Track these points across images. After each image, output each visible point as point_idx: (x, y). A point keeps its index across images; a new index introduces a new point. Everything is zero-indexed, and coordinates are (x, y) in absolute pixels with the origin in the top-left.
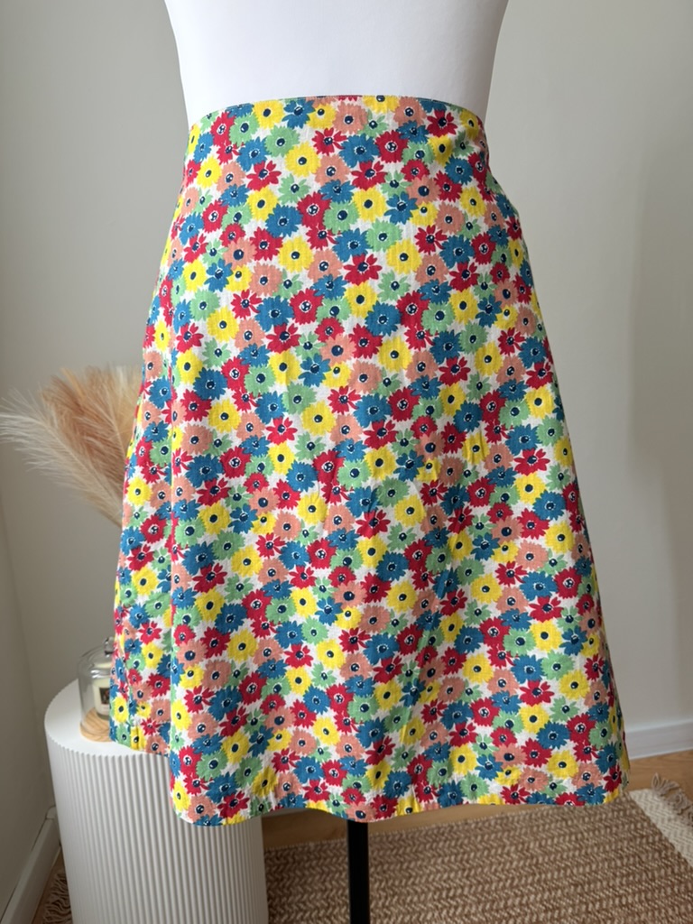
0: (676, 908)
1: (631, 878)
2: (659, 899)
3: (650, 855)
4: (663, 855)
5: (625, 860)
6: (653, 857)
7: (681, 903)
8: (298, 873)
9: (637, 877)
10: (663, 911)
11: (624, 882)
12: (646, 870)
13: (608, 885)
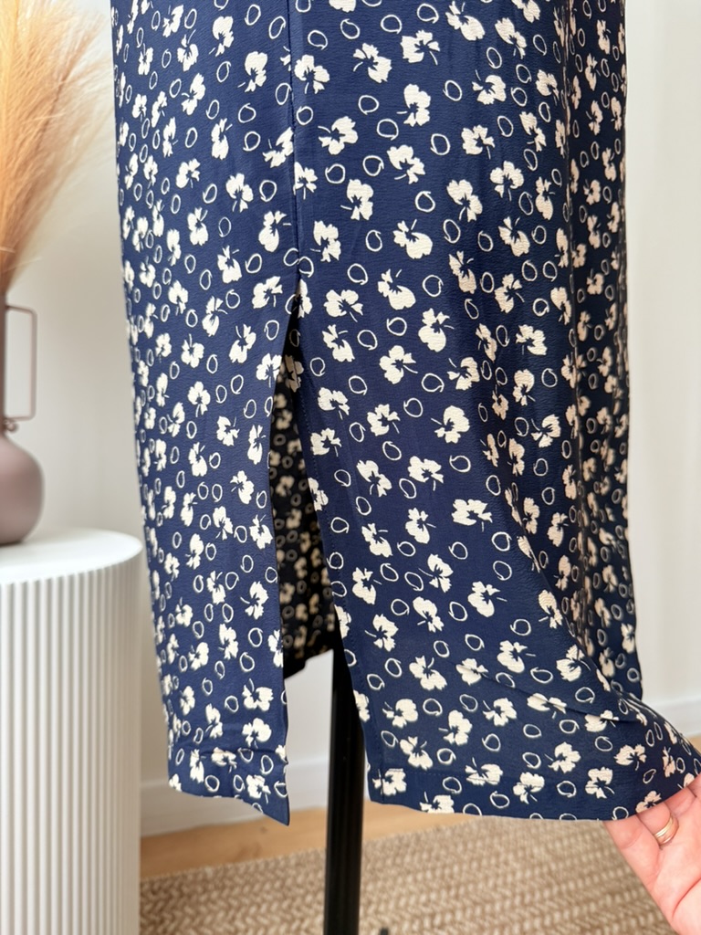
8: (189, 910)
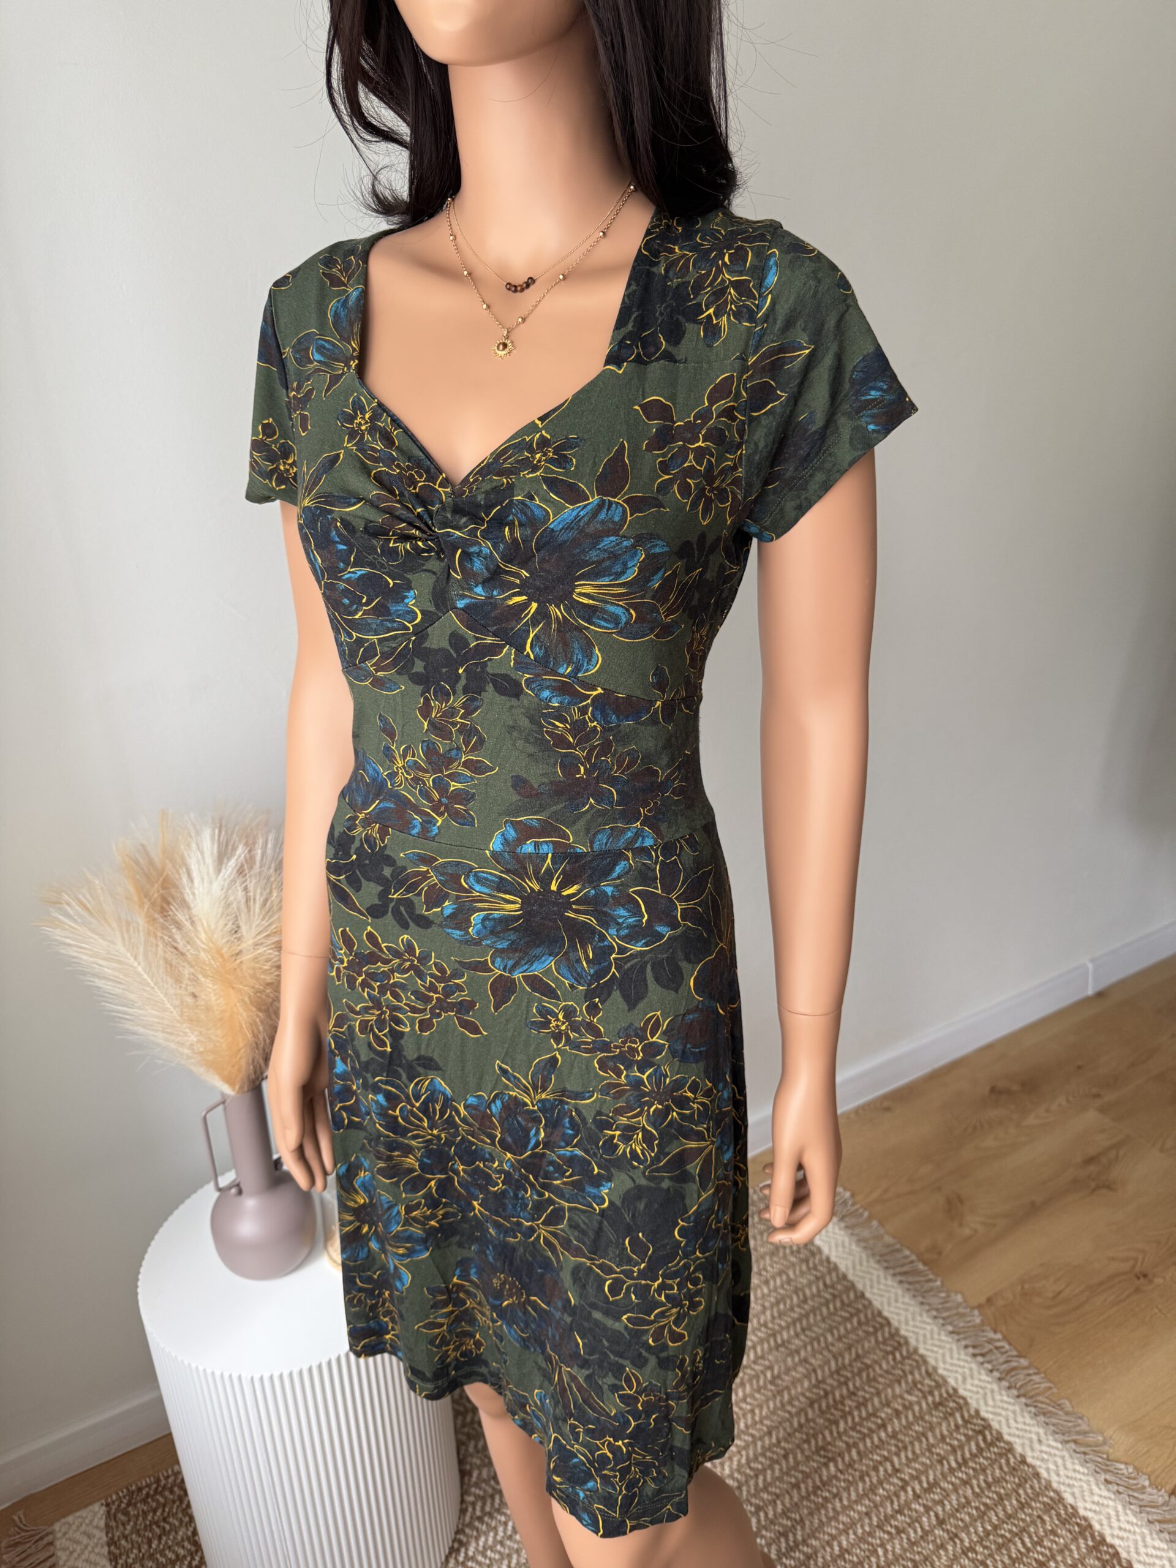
0: (835, 1332)
1: (782, 1306)
2: (816, 1324)
3: (797, 1268)
4: (811, 1265)
5: (772, 1283)
6: (801, 1271)
7: (840, 1324)
9: (788, 1302)
10: (822, 1339)
11: (776, 1314)
12: (796, 1291)
13: (759, 1322)
